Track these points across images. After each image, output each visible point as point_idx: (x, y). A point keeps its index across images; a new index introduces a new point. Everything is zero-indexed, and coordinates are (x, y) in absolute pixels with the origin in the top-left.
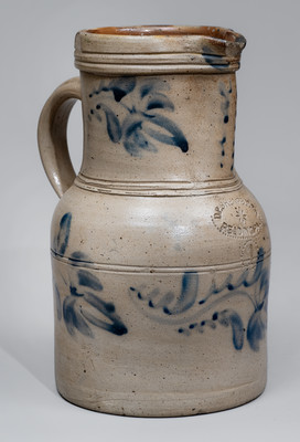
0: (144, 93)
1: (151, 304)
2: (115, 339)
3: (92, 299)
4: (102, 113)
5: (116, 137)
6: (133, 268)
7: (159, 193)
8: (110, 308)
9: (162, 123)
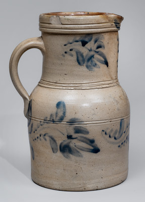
0: (96, 41)
1: (110, 137)
2: (94, 156)
3: (82, 139)
4: (73, 53)
5: (81, 63)
6: (103, 121)
7: (104, 86)
8: (92, 142)
9: (102, 55)
